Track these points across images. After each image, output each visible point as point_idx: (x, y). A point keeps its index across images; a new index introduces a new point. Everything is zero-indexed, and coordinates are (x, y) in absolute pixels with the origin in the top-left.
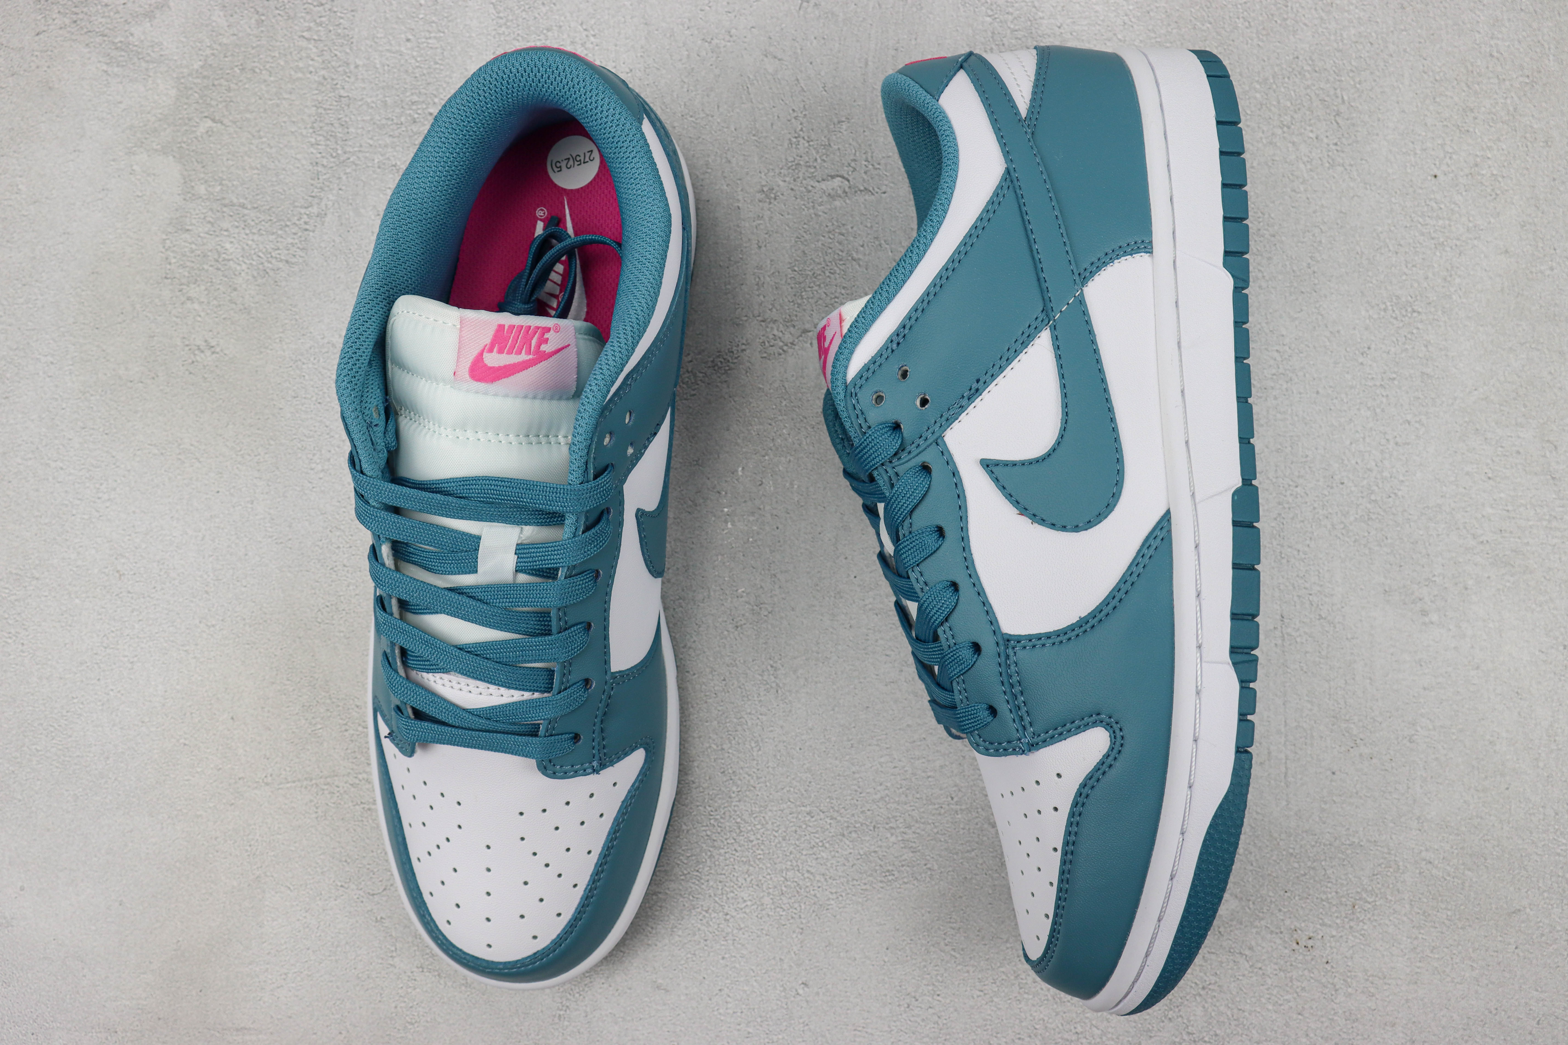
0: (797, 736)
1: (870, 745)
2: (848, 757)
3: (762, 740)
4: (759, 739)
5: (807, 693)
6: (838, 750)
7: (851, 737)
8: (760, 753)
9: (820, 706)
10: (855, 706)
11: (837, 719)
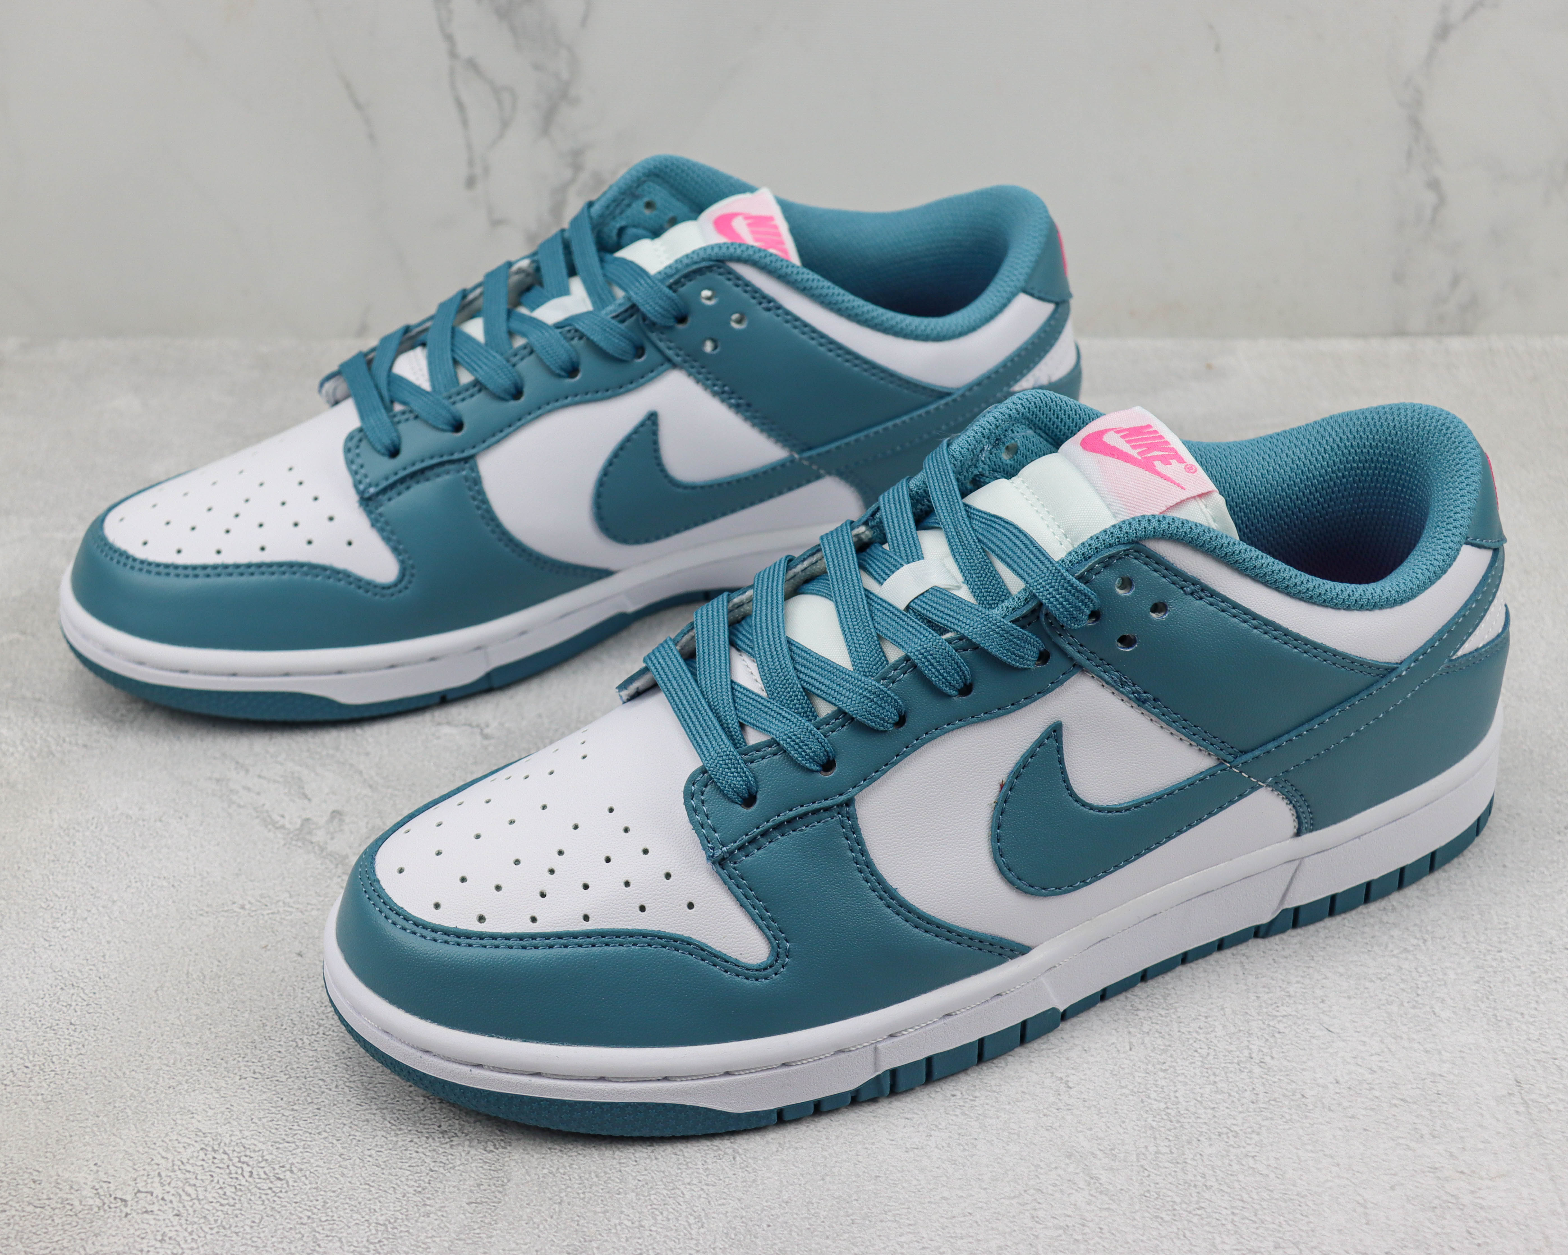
0: (763, 1210)
1: (881, 1221)
2: (846, 1236)
3: (706, 1215)
4: (703, 1214)
5: (782, 1160)
6: (831, 1226)
7: (850, 1211)
8: (702, 1230)
9: (802, 1175)
10: (858, 1176)
11: (828, 1190)
